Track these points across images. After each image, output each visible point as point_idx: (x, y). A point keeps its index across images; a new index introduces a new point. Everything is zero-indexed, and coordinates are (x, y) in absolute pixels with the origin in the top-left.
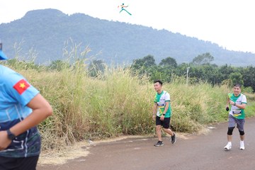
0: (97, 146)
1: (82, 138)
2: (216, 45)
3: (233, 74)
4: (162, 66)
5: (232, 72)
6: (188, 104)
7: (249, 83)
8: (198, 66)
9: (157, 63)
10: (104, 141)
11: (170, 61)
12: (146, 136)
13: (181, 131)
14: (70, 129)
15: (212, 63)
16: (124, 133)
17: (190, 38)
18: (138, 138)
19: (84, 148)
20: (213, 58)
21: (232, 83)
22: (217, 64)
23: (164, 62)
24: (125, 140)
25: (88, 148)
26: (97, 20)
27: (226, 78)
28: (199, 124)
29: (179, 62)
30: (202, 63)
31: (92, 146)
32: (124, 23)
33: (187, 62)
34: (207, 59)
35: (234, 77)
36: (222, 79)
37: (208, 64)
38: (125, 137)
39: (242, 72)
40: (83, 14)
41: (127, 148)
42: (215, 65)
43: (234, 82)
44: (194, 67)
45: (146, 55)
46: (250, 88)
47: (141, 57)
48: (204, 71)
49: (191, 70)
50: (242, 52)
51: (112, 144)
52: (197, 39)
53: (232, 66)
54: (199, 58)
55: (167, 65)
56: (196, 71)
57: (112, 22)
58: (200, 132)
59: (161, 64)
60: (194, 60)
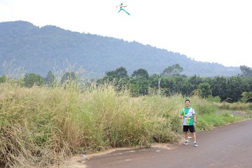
0: (91, 159)
1: (76, 153)
2: (184, 56)
3: (202, 84)
4: (134, 78)
5: (201, 82)
6: (168, 116)
7: (217, 93)
8: (169, 77)
9: (129, 74)
10: (96, 155)
11: (142, 72)
12: (133, 148)
13: (163, 142)
14: (66, 145)
15: (182, 73)
16: (112, 146)
17: (159, 49)
18: (126, 150)
19: (80, 162)
20: (182, 69)
21: (201, 93)
22: (186, 75)
23: (136, 73)
24: (115, 152)
25: (83, 162)
26: (69, 32)
27: (196, 88)
28: (179, 135)
29: (150, 74)
30: (172, 73)
31: (86, 159)
32: (95, 35)
33: (158, 73)
34: (176, 70)
35: (202, 87)
36: (192, 89)
37: (178, 75)
38: (114, 150)
39: (210, 82)
40: (55, 27)
41: (119, 159)
42: (184, 76)
43: (203, 92)
44: (165, 78)
45: (119, 67)
46: (218, 98)
47: (114, 69)
48: (175, 82)
49: (162, 82)
50: (209, 63)
51: (104, 157)
52: (166, 50)
53: (200, 77)
54: (169, 70)
55: (139, 77)
56: (167, 82)
57: (83, 34)
58: (180, 143)
59: (133, 75)
60: (164, 71)
